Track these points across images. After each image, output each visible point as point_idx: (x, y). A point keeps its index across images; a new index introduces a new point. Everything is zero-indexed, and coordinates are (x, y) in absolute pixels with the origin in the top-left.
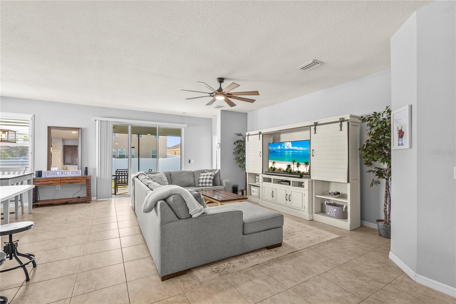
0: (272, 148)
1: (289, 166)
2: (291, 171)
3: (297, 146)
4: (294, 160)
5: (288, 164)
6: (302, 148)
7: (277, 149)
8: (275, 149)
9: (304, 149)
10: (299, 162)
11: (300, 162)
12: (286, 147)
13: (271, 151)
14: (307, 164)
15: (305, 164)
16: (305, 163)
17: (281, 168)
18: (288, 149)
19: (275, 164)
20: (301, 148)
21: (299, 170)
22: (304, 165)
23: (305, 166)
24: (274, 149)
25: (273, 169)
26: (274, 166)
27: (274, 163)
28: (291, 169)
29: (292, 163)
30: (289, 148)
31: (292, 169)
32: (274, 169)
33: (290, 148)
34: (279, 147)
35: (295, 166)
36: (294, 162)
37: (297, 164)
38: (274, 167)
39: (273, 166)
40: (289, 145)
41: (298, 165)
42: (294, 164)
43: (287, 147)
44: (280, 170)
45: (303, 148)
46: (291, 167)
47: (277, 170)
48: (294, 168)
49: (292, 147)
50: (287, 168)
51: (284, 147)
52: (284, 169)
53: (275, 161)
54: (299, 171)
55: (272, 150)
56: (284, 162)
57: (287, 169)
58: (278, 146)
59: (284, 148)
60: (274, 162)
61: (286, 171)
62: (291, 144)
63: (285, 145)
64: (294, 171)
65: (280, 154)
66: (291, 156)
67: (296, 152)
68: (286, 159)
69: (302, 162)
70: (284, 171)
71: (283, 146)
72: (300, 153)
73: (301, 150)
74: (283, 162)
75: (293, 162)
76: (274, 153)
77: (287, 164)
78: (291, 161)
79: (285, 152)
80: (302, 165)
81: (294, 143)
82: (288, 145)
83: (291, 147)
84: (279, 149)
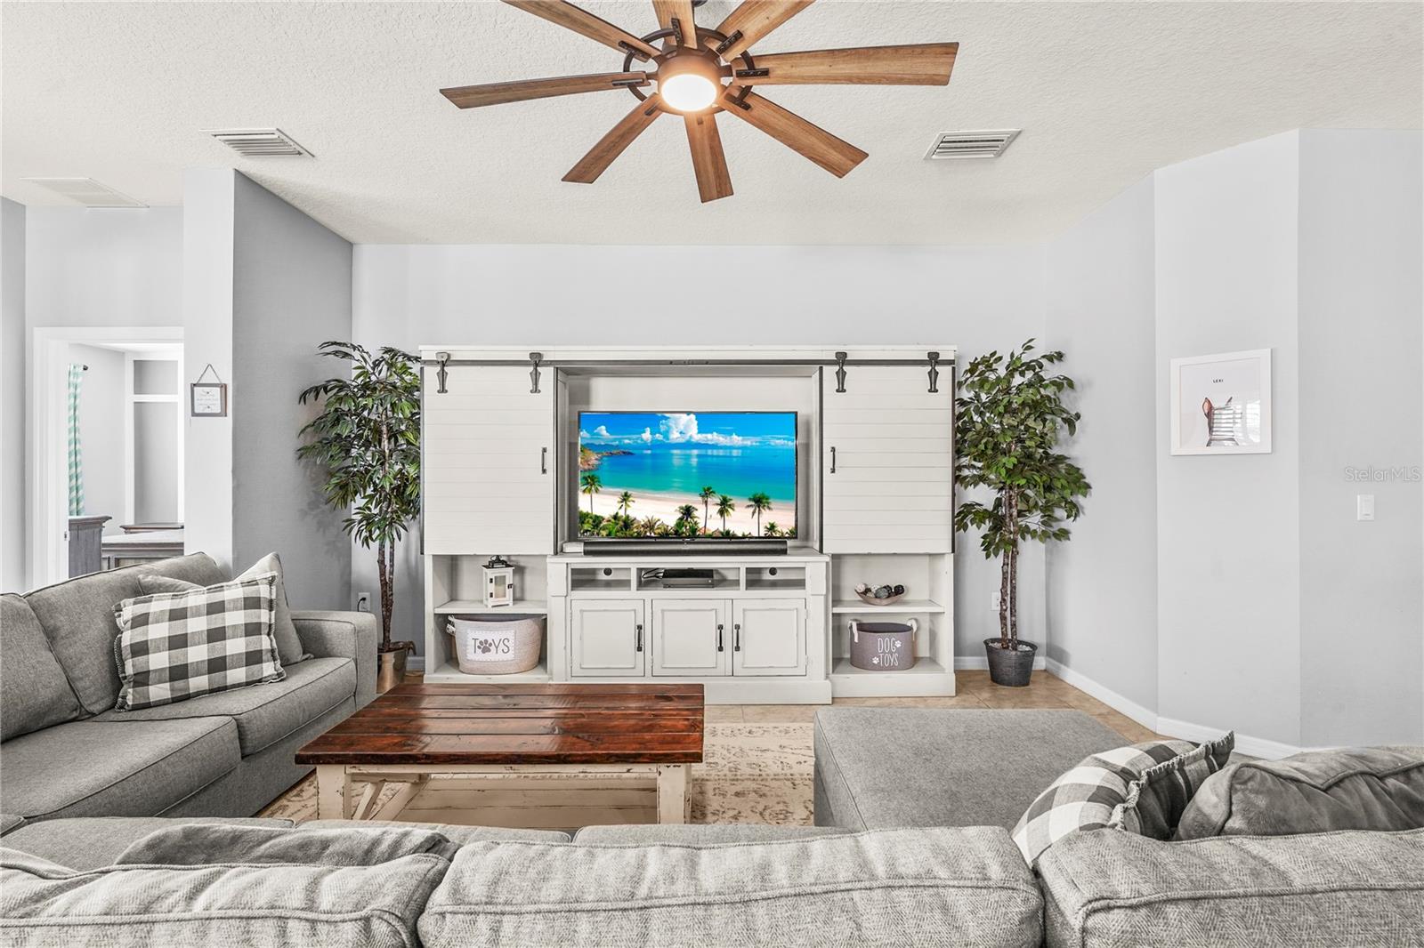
0: (620, 440)
1: (688, 512)
2: (694, 531)
3: (719, 432)
4: (709, 489)
5: (684, 506)
6: (741, 438)
7: (639, 441)
8: (631, 442)
9: (749, 443)
10: (729, 497)
11: (733, 495)
12: (675, 436)
13: (614, 451)
14: (759, 502)
15: (753, 503)
16: (750, 499)
17: (656, 518)
18: (683, 441)
19: (628, 503)
20: (737, 440)
21: (727, 528)
22: (749, 506)
23: (754, 513)
24: (627, 441)
25: (621, 523)
26: (627, 513)
27: (626, 497)
28: (696, 523)
29: (700, 499)
30: (688, 438)
31: (701, 525)
32: (625, 522)
33: (691, 437)
34: (647, 436)
35: (714, 510)
36: (707, 493)
37: (719, 502)
38: (628, 517)
39: (621, 513)
40: (687, 426)
41: (725, 506)
42: (706, 502)
43: (681, 433)
44: (650, 525)
45: (743, 440)
46: (695, 513)
47: (637, 527)
48: (709, 519)
49: (700, 432)
50: (681, 519)
51: (666, 434)
52: (666, 523)
53: (629, 492)
54: (728, 532)
55: (617, 446)
56: (667, 496)
57: (680, 524)
58: (644, 432)
59: (668, 439)
60: (626, 494)
61: (676, 532)
62: (696, 422)
63: (670, 424)
64: (709, 532)
65: (649, 461)
66: (694, 470)
67: (718, 456)
68: (677, 481)
69: (742, 495)
70: (665, 535)
71: (663, 428)
72: (731, 457)
73: (738, 448)
74: (663, 496)
75: (703, 496)
76: (628, 459)
77: (678, 501)
78: (696, 492)
79: (672, 454)
80: (739, 506)
81: (707, 420)
82: (684, 428)
83: (694, 434)
84: (646, 443)
